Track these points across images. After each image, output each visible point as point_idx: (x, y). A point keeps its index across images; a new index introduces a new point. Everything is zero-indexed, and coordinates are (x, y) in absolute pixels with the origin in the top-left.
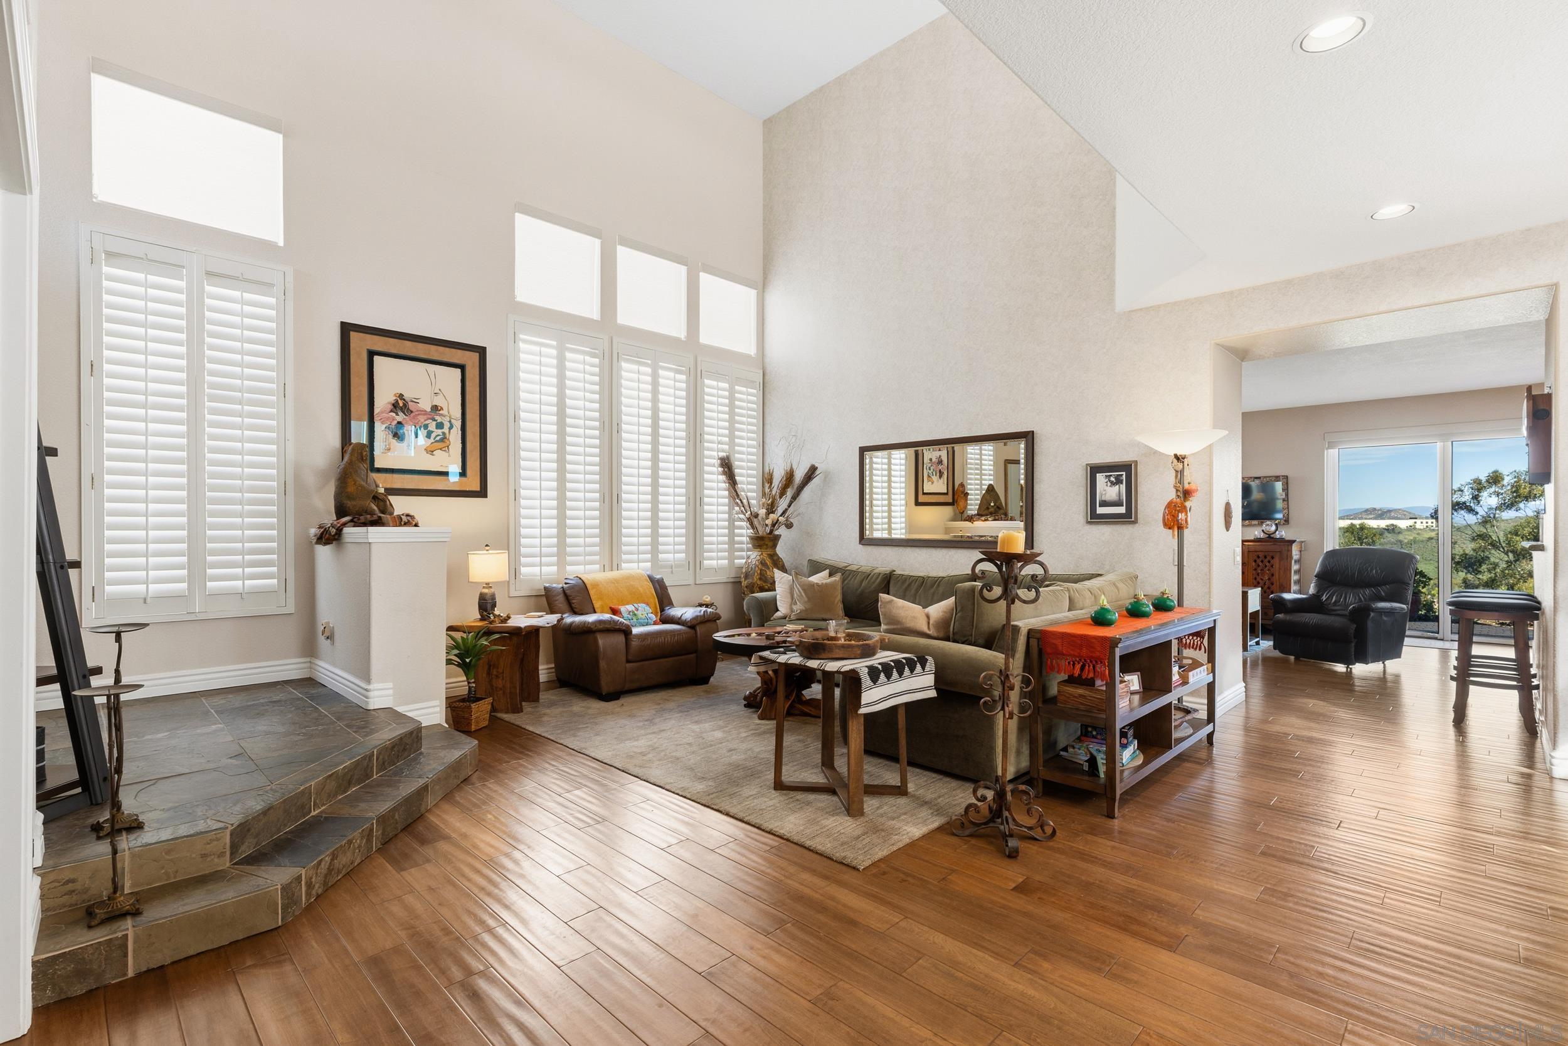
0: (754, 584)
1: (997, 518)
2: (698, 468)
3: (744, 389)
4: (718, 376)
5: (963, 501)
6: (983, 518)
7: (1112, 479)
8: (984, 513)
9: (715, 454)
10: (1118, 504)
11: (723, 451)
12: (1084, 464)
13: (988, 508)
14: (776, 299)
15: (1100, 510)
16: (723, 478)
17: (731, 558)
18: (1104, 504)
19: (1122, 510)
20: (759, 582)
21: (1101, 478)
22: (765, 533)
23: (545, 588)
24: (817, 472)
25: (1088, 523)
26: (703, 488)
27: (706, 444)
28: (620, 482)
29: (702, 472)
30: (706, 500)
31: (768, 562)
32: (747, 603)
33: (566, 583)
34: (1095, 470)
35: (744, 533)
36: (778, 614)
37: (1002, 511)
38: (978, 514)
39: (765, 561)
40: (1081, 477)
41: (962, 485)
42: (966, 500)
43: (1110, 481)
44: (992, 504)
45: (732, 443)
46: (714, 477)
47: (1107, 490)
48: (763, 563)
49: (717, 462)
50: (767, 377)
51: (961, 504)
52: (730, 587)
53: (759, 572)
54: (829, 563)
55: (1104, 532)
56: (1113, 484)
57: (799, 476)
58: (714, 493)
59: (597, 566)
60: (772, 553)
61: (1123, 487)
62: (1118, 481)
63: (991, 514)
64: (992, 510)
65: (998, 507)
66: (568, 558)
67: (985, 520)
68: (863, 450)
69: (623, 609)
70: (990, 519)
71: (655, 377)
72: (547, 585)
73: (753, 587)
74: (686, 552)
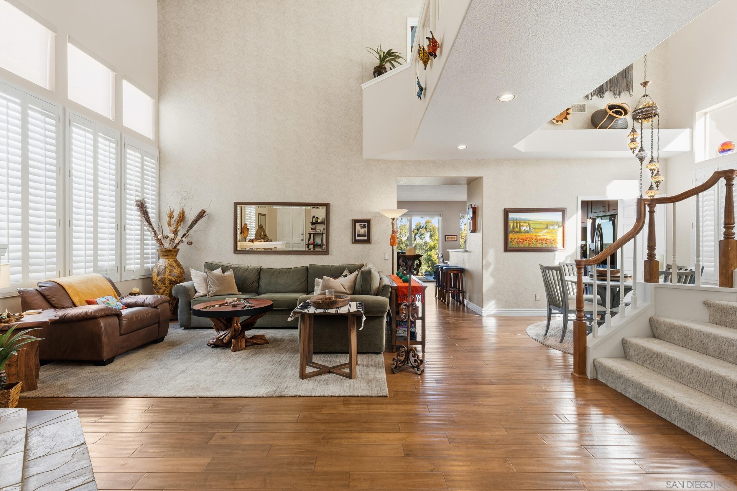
0: (165, 278)
2: (123, 206)
3: (149, 159)
4: (135, 148)
5: (246, 232)
7: (362, 226)
9: (133, 197)
10: (364, 236)
11: (138, 196)
12: (351, 219)
13: (260, 236)
14: (167, 109)
15: (358, 238)
16: (139, 213)
17: (142, 263)
18: (359, 235)
19: (366, 238)
20: (169, 277)
21: (358, 225)
22: (171, 248)
23: (20, 292)
24: (206, 214)
25: (353, 243)
26: (126, 219)
27: (128, 191)
28: (71, 212)
29: (125, 208)
30: (127, 226)
31: (174, 264)
32: (175, 290)
33: (40, 287)
34: (355, 222)
35: (152, 247)
36: (197, 294)
37: (267, 237)
38: (255, 239)
39: (172, 264)
40: (350, 225)
41: (246, 224)
42: (248, 232)
43: (361, 226)
44: (262, 234)
45: (143, 192)
46: (133, 212)
47: (360, 230)
48: (171, 265)
49: (134, 203)
50: (161, 155)
51: (246, 233)
52: (140, 281)
53: (169, 271)
54: (222, 264)
55: (359, 246)
56: (363, 228)
58: (133, 222)
59: (54, 273)
60: (175, 259)
61: (366, 229)
62: (364, 227)
64: (263, 237)
65: (265, 235)
66: (31, 268)
67: (260, 242)
68: (236, 204)
69: (98, 300)
70: (262, 241)
71: (96, 142)
72: (22, 289)
73: (165, 280)
74: (116, 260)
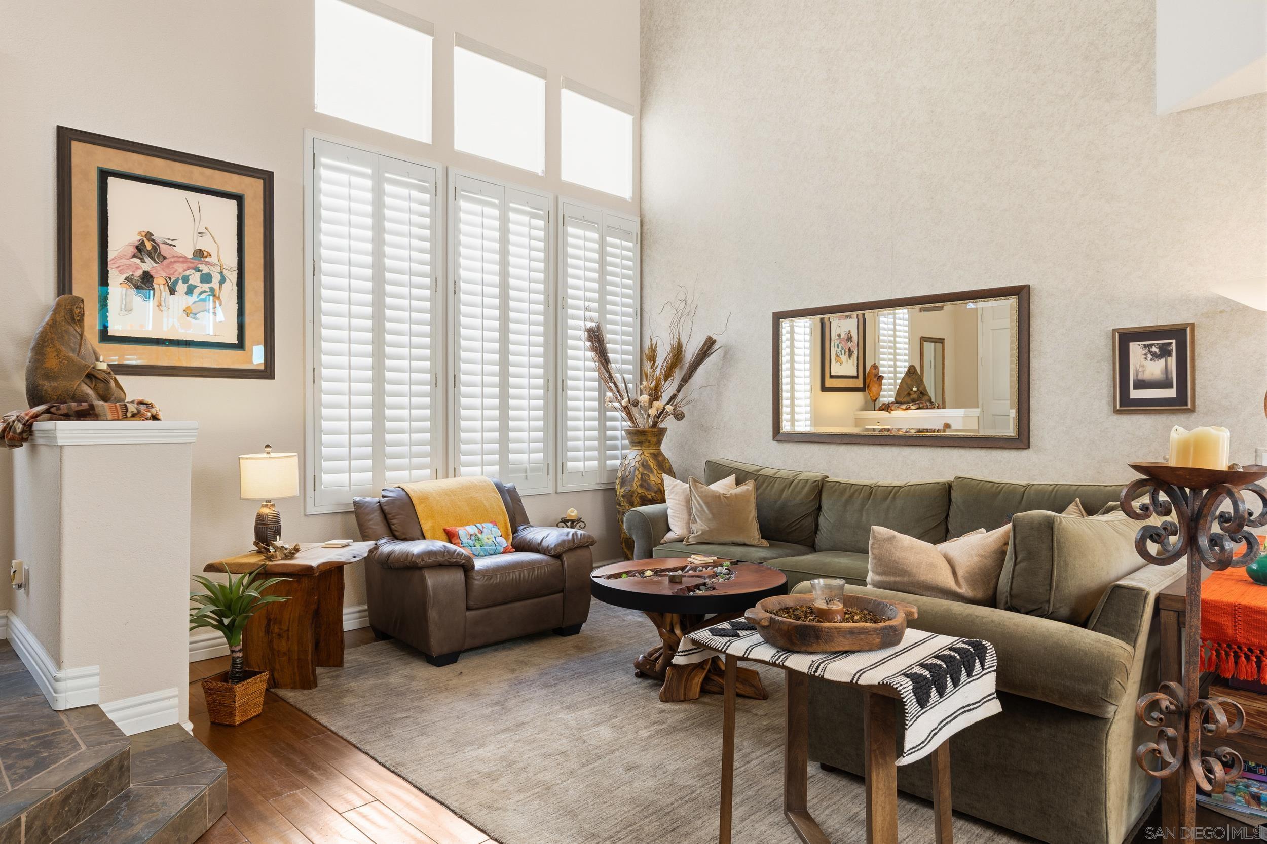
0: (633, 492)
1: (921, 405)
2: (560, 342)
3: (618, 241)
4: (585, 222)
6: (904, 406)
7: (1155, 349)
8: (905, 400)
9: (581, 323)
10: (1164, 385)
11: (591, 320)
13: (909, 394)
14: (656, 128)
16: (591, 354)
17: (602, 459)
18: (1142, 385)
20: (640, 490)
21: (1136, 349)
22: (647, 427)
23: (355, 503)
24: (714, 347)
26: (565, 367)
27: (570, 311)
28: (457, 358)
29: (565, 347)
30: (570, 383)
31: (652, 463)
33: (384, 497)
35: (620, 425)
37: (926, 398)
38: (897, 402)
39: (647, 462)
40: (1103, 347)
41: (876, 367)
42: (880, 385)
43: (1150, 352)
44: (915, 389)
45: (602, 311)
46: (580, 354)
47: (1146, 365)
48: (644, 465)
49: (584, 335)
50: (645, 228)
51: (874, 388)
52: (599, 497)
53: (639, 476)
54: (735, 465)
55: (1141, 424)
56: (1155, 356)
57: (690, 353)
58: (580, 374)
59: (427, 473)
60: (655, 452)
61: (1173, 360)
62: (1164, 353)
63: (913, 401)
64: (914, 396)
65: (921, 393)
66: (388, 461)
67: (907, 409)
68: (777, 317)
69: (461, 532)
70: (913, 407)
71: (504, 221)
72: (358, 499)
73: (632, 496)
74: (545, 451)
